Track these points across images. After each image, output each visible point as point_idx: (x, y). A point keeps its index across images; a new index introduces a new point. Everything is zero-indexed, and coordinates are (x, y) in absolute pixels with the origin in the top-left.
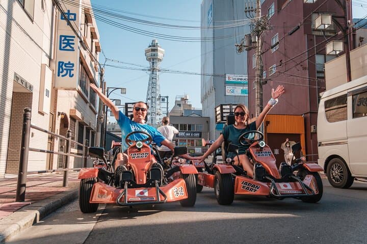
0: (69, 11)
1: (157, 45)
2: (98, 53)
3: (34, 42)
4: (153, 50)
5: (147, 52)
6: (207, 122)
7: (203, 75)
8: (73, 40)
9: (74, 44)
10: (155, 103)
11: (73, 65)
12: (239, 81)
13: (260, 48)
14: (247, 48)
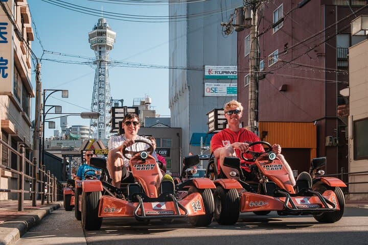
1: (105, 26)
4: (100, 34)
5: (91, 36)
6: (178, 134)
7: (172, 68)
8: (5, 28)
9: (6, 33)
10: (104, 109)
11: (6, 61)
12: (225, 74)
13: (256, 27)
14: (238, 27)
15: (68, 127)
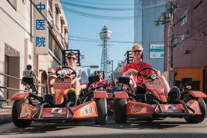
0: (41, 3)
1: (107, 29)
3: (18, 24)
4: (105, 32)
5: (101, 33)
8: (44, 22)
10: (106, 66)
11: (45, 39)
12: (160, 48)
13: (172, 22)
14: (163, 22)
15: (91, 74)
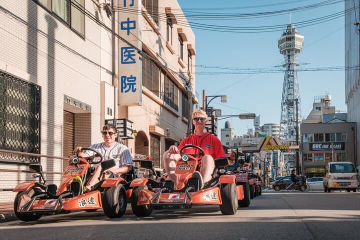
0: (128, 19)
2: (193, 57)
6: (353, 129)
9: (134, 55)
